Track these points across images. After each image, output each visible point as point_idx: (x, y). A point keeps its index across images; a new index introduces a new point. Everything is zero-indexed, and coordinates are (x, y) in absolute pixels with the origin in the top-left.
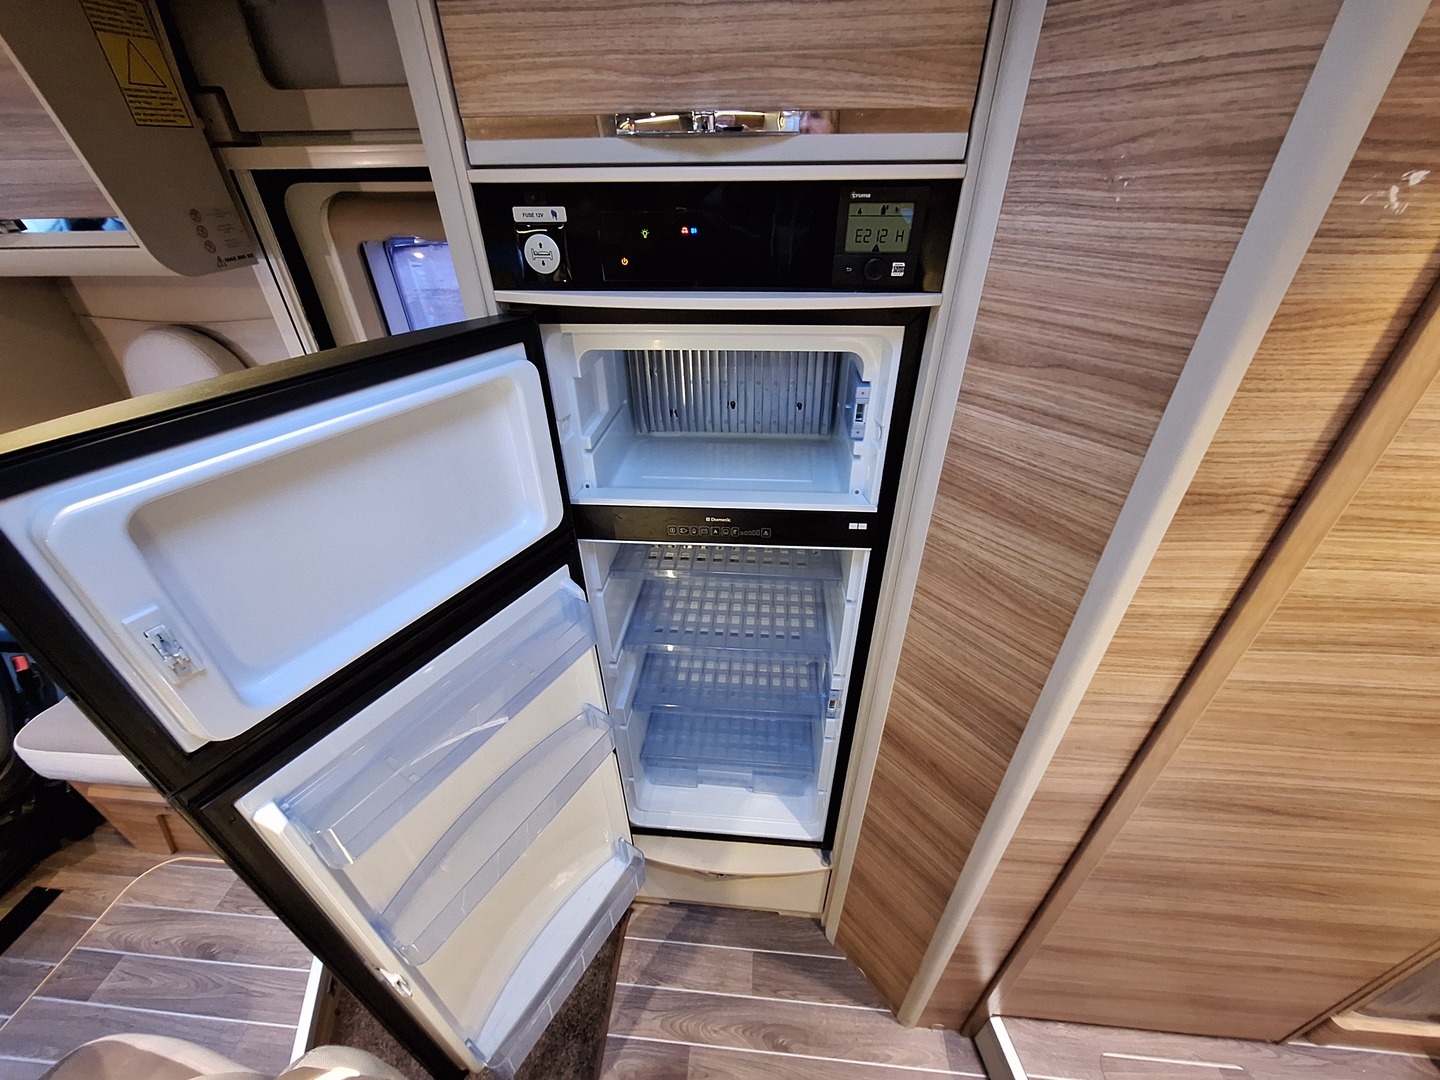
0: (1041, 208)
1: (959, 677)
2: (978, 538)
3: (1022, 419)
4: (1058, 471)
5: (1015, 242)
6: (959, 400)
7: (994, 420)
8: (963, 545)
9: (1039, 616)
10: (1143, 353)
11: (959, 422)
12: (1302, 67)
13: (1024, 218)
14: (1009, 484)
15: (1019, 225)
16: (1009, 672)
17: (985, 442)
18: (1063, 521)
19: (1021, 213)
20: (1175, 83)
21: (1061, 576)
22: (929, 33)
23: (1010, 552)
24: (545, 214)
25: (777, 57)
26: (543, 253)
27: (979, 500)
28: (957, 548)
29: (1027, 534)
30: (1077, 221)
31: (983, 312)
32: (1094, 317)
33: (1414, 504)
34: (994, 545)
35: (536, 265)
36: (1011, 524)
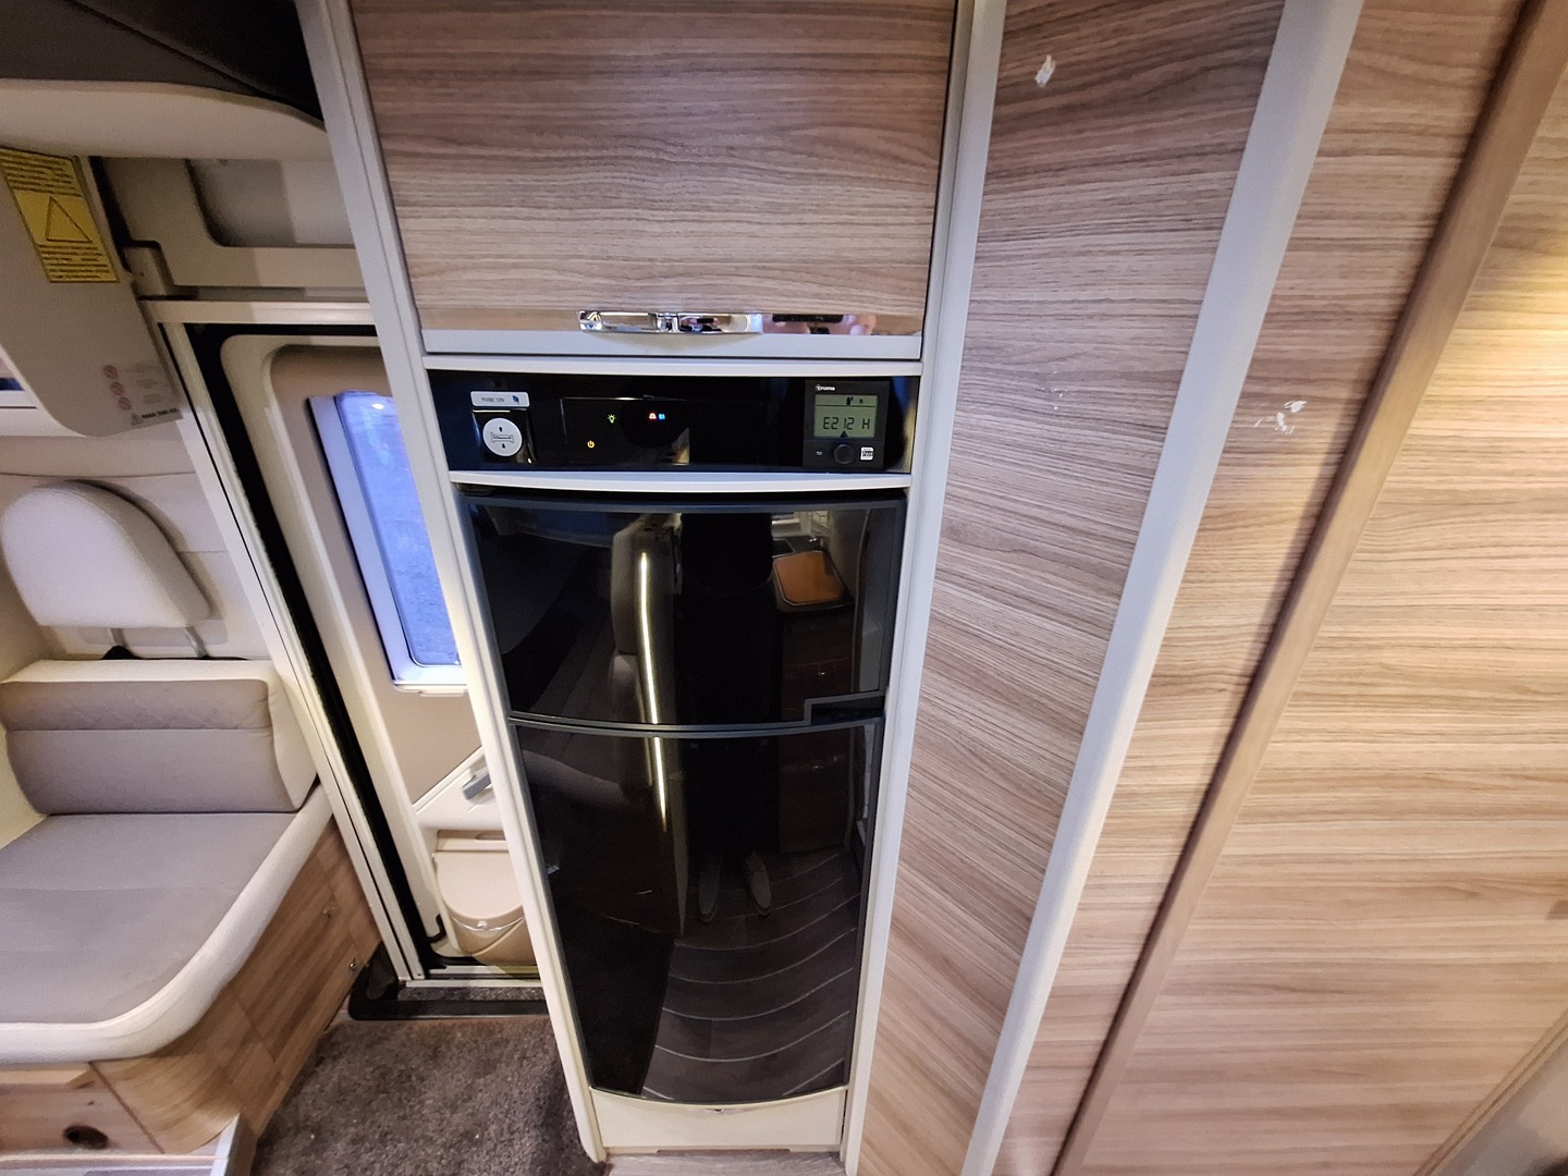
0: (991, 409)
1: (962, 861)
2: (966, 714)
3: (995, 599)
4: (1033, 651)
5: (972, 436)
6: (936, 577)
7: (970, 599)
8: (954, 722)
9: (1034, 797)
10: (1096, 544)
11: (939, 599)
12: (1190, 317)
13: (978, 416)
14: (991, 662)
15: (973, 421)
16: (1010, 856)
17: (964, 619)
18: (1045, 701)
19: (973, 411)
20: (1091, 317)
21: (1048, 755)
22: (877, 254)
23: (998, 730)
24: (506, 399)
25: (737, 268)
26: (503, 437)
27: (963, 676)
28: (948, 725)
29: (1013, 713)
30: (1023, 422)
31: (949, 496)
32: (1048, 509)
33: (1353, 680)
34: (982, 722)
35: (495, 448)
36: (996, 702)
